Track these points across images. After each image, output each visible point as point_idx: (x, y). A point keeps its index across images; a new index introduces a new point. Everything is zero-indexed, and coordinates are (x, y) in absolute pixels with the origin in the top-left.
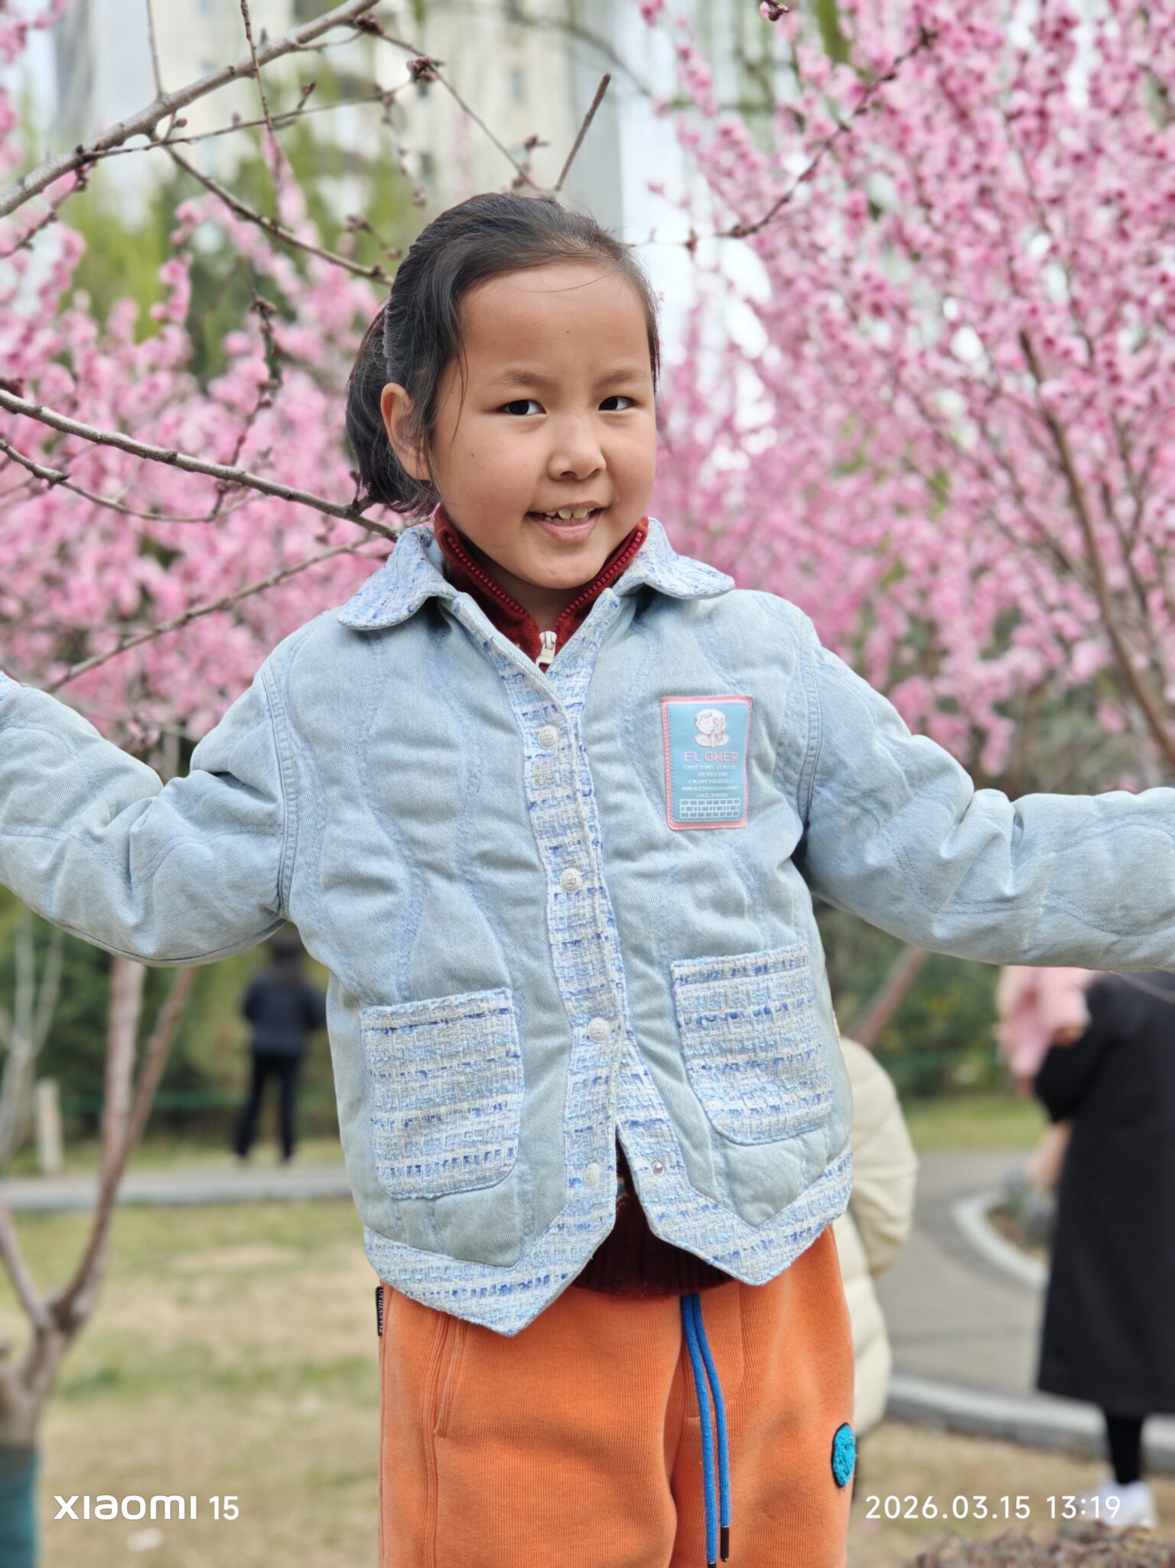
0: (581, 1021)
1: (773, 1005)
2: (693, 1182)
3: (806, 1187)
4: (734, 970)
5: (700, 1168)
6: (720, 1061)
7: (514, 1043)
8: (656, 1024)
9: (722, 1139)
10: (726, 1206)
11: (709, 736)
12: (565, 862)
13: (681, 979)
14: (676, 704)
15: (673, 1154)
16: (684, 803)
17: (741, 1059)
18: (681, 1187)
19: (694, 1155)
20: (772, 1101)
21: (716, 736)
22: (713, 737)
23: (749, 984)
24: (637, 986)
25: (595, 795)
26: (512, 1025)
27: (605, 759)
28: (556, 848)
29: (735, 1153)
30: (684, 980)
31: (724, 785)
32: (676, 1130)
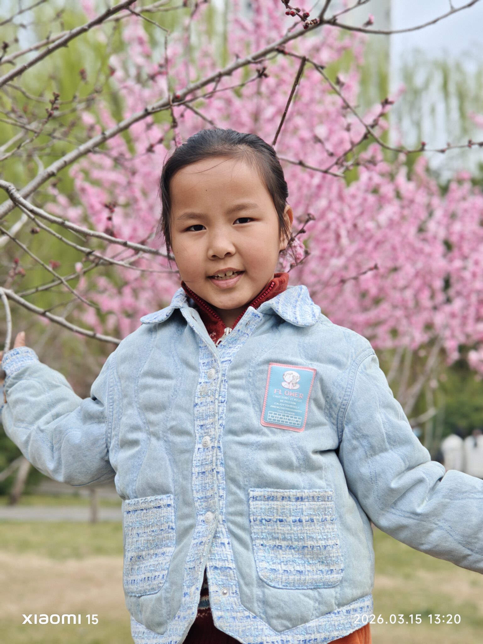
0: (202, 513)
1: (304, 519)
2: (242, 602)
3: (317, 617)
4: (283, 497)
5: (247, 596)
6: (272, 543)
7: (172, 522)
8: (238, 519)
9: (262, 583)
10: (261, 618)
11: (289, 383)
12: (205, 433)
13: (253, 498)
14: (275, 366)
15: (234, 586)
16: (270, 413)
17: (284, 544)
18: (236, 604)
19: (245, 589)
20: (298, 568)
21: (293, 384)
22: (291, 384)
23: (292, 505)
24: (231, 498)
25: (226, 403)
26: (172, 513)
27: (235, 387)
28: (202, 426)
29: (269, 591)
30: (255, 498)
31: (295, 409)
32: (237, 574)
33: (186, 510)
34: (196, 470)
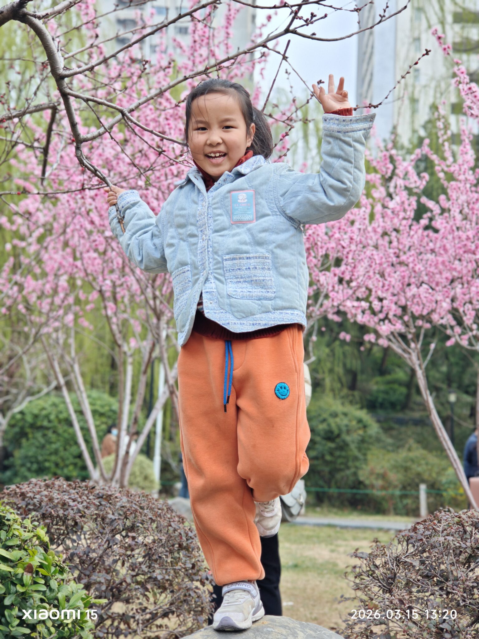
1: (251, 267)
2: (220, 306)
4: (240, 258)
5: (222, 303)
6: (236, 280)
7: (190, 278)
8: (219, 271)
9: (229, 296)
10: (229, 313)
11: (241, 200)
14: (234, 193)
15: (215, 300)
16: (235, 217)
17: (242, 280)
18: (216, 307)
19: (220, 299)
21: (243, 200)
23: (245, 261)
24: (215, 262)
25: (212, 218)
26: (190, 274)
27: (215, 208)
28: (201, 230)
29: (233, 300)
30: (226, 260)
32: (217, 293)
33: (196, 271)
34: (199, 252)
